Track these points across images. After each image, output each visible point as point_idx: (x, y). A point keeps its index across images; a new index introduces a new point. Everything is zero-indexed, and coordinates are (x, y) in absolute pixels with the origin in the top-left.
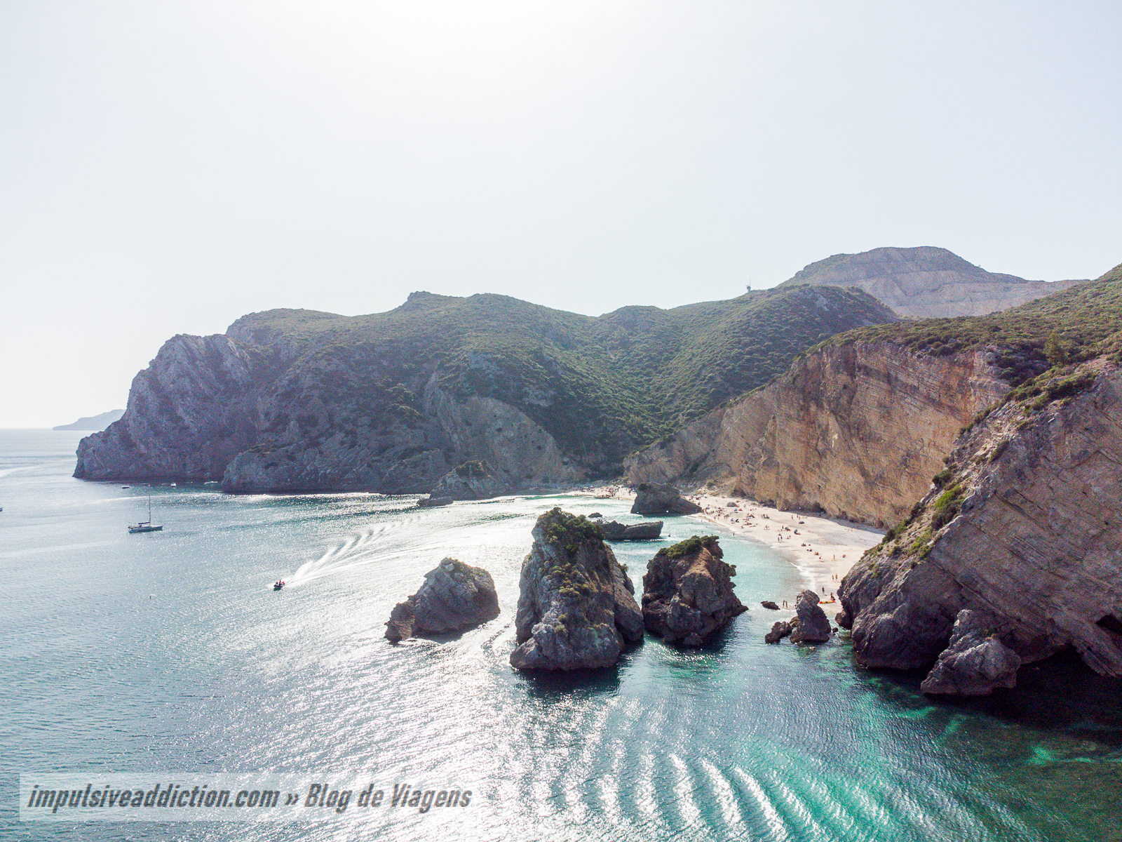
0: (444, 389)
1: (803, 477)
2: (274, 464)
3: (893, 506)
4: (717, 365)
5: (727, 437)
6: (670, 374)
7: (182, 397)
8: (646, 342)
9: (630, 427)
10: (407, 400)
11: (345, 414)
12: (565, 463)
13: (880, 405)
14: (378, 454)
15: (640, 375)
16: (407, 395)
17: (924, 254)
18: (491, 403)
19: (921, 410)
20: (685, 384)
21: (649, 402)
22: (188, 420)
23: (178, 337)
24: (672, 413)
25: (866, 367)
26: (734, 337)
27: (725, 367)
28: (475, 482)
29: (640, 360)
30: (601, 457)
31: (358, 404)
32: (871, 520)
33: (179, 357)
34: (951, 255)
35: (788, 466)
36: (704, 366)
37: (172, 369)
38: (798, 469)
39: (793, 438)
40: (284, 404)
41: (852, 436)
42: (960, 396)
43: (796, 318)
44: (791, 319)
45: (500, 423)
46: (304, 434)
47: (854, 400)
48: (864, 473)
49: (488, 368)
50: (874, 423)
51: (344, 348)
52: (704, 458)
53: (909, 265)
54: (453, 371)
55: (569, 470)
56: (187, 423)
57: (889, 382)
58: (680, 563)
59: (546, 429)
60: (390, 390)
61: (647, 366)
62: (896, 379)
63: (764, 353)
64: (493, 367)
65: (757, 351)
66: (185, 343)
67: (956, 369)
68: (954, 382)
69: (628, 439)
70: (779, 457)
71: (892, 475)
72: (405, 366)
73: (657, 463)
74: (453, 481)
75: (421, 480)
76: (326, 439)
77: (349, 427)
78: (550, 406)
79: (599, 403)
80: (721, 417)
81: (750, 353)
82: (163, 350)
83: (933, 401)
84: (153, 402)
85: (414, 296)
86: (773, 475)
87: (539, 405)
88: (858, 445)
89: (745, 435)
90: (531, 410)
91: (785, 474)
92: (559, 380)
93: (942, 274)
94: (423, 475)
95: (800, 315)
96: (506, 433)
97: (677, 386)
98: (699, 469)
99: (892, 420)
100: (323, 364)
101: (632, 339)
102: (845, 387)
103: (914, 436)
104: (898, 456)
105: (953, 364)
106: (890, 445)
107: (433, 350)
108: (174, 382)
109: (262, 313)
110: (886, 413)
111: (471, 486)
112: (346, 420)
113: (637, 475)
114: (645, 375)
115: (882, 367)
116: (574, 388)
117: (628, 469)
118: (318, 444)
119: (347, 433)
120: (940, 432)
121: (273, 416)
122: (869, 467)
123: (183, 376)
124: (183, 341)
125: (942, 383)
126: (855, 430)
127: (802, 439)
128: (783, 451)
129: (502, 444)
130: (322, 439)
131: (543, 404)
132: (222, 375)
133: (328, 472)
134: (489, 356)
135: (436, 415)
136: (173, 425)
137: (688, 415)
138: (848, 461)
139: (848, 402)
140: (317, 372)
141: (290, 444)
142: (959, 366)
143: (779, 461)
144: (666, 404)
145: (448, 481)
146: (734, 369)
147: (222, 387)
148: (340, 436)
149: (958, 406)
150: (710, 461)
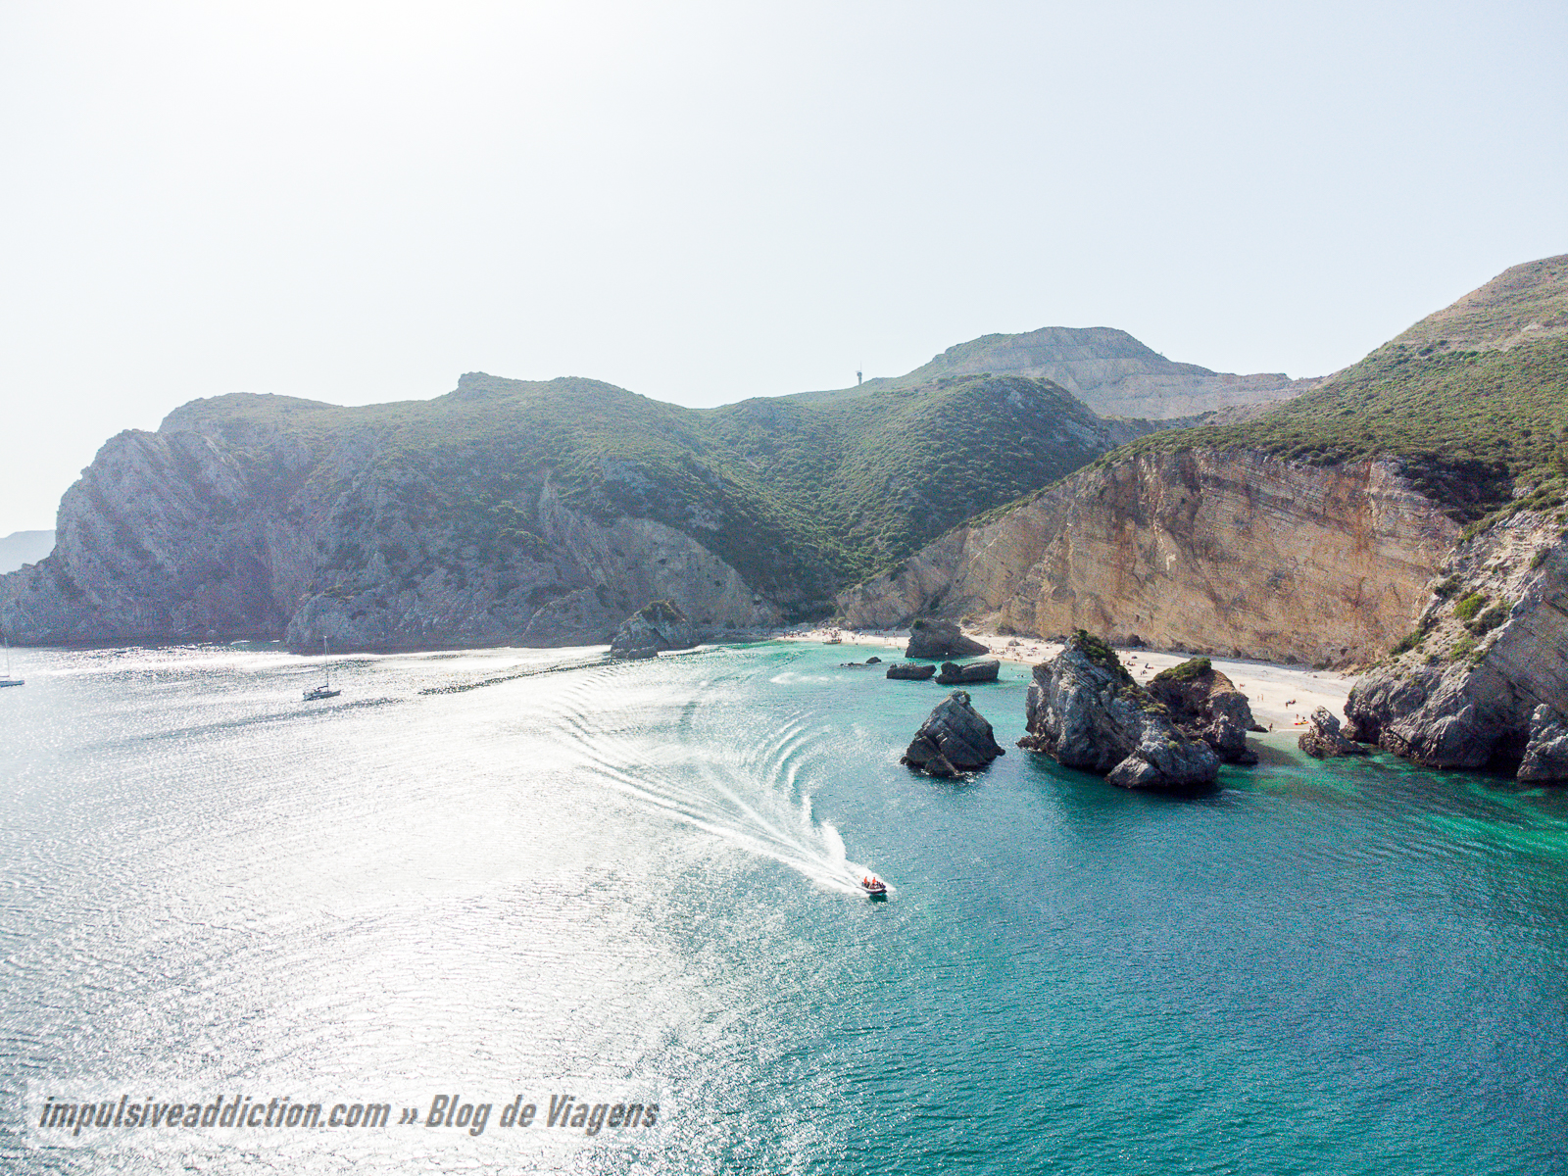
0: (574, 508)
1: (1114, 606)
2: (361, 613)
3: (1257, 633)
4: (909, 476)
5: (977, 564)
6: (844, 487)
7: (149, 521)
8: (798, 446)
9: (826, 555)
10: (522, 523)
11: (441, 543)
12: (756, 603)
13: (1237, 521)
14: (498, 597)
15: (801, 490)
16: (519, 516)
17: (1099, 336)
18: (648, 528)
19: (1296, 526)
20: (870, 501)
21: (826, 523)
22: (160, 556)
23: (126, 433)
24: (864, 538)
25: (1216, 479)
26: (920, 441)
27: (919, 478)
28: (669, 629)
29: (796, 470)
30: (797, 594)
31: (457, 529)
32: (1223, 650)
33: (137, 464)
34: (1129, 338)
35: (1091, 595)
36: (891, 478)
37: (126, 481)
38: (1106, 597)
39: (1099, 562)
40: (346, 529)
41: (1195, 556)
42: (1351, 510)
43: (988, 418)
44: (983, 417)
45: (663, 553)
46: (394, 571)
47: (1197, 516)
48: (1215, 598)
49: (634, 480)
50: (1227, 541)
51: (417, 452)
52: (946, 590)
53: (1084, 351)
54: (579, 484)
55: (762, 612)
56: (159, 559)
57: (1249, 495)
58: (1196, 685)
59: (723, 559)
60: (495, 510)
61: (809, 478)
62: (1258, 491)
63: (962, 461)
64: (641, 478)
65: (954, 458)
66: (141, 443)
67: (1346, 480)
68: (1343, 495)
69: (828, 570)
70: (1075, 584)
71: (1255, 598)
72: (506, 477)
73: (886, 599)
74: (639, 627)
75: (577, 629)
76: (424, 578)
77: (451, 560)
78: (721, 530)
79: (778, 525)
80: (963, 540)
81: (945, 461)
82: (102, 453)
83: (1316, 515)
84: (103, 530)
85: (466, 379)
86: (1067, 607)
87: (707, 529)
88: (1205, 566)
89: (1005, 561)
90: (700, 534)
91: (1087, 603)
92: (722, 496)
93: (1124, 362)
94: (576, 623)
95: (993, 414)
96: (671, 566)
97: (860, 503)
98: (941, 604)
99: (1253, 536)
100: (394, 474)
101: (776, 442)
102: (1183, 501)
103: (1283, 552)
104: (1264, 577)
105: (1341, 475)
106: (1250, 566)
107: (537, 455)
108: (131, 500)
109: (215, 398)
110: (1245, 529)
111: (662, 634)
112: (444, 551)
113: (859, 613)
114: (808, 489)
115: (1240, 478)
116: (743, 506)
117: (846, 607)
118: (414, 585)
119: (452, 569)
120: (1323, 548)
121: (332, 545)
122: (1221, 591)
123: (148, 492)
124: (137, 439)
125: (1327, 495)
126: (1198, 548)
127: (1113, 563)
128: (1083, 577)
129: (667, 580)
130: (417, 578)
131: (713, 526)
132: (204, 491)
133: (435, 621)
134: (632, 464)
135: (562, 543)
136: (139, 563)
137: (889, 539)
138: (1190, 585)
139: (1189, 518)
140: (389, 485)
141: (376, 585)
142: (1349, 477)
143: (1075, 589)
144: (853, 525)
145: (633, 628)
146: (931, 481)
147: (206, 507)
148: (441, 572)
149: (1349, 520)
150: (955, 594)
